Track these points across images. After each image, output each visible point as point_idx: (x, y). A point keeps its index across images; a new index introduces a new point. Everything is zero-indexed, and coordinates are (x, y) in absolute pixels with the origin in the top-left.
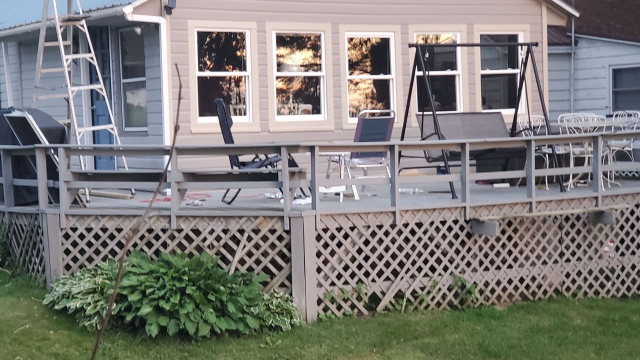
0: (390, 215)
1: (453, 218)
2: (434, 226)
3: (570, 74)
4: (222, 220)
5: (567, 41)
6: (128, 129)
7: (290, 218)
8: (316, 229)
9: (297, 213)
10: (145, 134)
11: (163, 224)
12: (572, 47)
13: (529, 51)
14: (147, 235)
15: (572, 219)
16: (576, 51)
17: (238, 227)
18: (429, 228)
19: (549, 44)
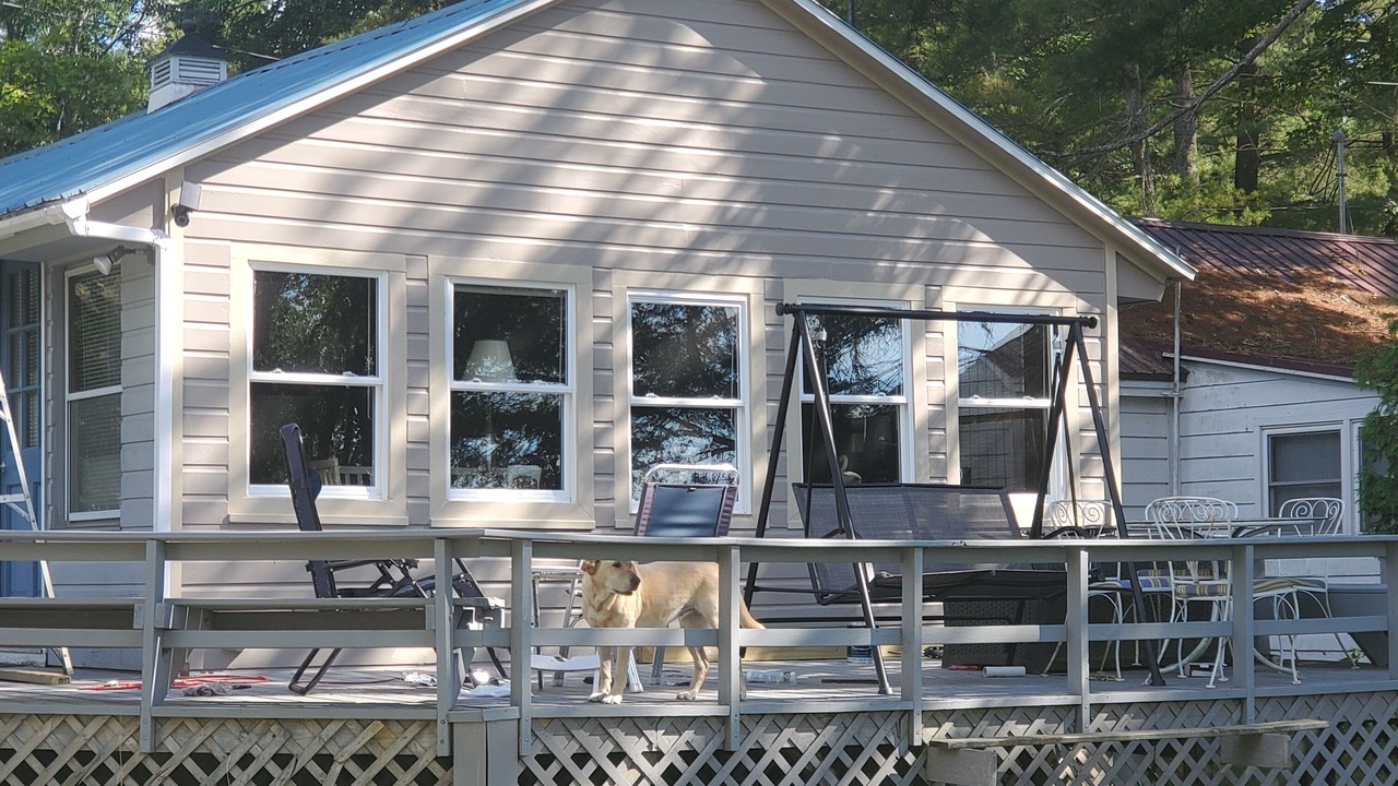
0: (716, 725)
1: (879, 740)
2: (830, 759)
3: (1170, 448)
4: (274, 728)
5: (1159, 369)
6: (74, 517)
7: (451, 724)
8: (520, 757)
9: (472, 715)
10: (114, 523)
11: (121, 740)
12: (1175, 384)
13: (1074, 339)
14: (75, 766)
15: (1183, 753)
16: (1185, 394)
17: (315, 748)
18: (816, 762)
19: (1123, 376)
